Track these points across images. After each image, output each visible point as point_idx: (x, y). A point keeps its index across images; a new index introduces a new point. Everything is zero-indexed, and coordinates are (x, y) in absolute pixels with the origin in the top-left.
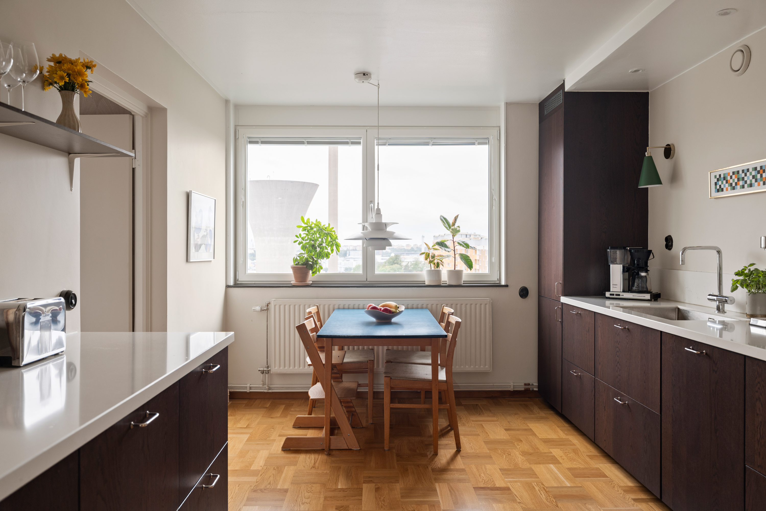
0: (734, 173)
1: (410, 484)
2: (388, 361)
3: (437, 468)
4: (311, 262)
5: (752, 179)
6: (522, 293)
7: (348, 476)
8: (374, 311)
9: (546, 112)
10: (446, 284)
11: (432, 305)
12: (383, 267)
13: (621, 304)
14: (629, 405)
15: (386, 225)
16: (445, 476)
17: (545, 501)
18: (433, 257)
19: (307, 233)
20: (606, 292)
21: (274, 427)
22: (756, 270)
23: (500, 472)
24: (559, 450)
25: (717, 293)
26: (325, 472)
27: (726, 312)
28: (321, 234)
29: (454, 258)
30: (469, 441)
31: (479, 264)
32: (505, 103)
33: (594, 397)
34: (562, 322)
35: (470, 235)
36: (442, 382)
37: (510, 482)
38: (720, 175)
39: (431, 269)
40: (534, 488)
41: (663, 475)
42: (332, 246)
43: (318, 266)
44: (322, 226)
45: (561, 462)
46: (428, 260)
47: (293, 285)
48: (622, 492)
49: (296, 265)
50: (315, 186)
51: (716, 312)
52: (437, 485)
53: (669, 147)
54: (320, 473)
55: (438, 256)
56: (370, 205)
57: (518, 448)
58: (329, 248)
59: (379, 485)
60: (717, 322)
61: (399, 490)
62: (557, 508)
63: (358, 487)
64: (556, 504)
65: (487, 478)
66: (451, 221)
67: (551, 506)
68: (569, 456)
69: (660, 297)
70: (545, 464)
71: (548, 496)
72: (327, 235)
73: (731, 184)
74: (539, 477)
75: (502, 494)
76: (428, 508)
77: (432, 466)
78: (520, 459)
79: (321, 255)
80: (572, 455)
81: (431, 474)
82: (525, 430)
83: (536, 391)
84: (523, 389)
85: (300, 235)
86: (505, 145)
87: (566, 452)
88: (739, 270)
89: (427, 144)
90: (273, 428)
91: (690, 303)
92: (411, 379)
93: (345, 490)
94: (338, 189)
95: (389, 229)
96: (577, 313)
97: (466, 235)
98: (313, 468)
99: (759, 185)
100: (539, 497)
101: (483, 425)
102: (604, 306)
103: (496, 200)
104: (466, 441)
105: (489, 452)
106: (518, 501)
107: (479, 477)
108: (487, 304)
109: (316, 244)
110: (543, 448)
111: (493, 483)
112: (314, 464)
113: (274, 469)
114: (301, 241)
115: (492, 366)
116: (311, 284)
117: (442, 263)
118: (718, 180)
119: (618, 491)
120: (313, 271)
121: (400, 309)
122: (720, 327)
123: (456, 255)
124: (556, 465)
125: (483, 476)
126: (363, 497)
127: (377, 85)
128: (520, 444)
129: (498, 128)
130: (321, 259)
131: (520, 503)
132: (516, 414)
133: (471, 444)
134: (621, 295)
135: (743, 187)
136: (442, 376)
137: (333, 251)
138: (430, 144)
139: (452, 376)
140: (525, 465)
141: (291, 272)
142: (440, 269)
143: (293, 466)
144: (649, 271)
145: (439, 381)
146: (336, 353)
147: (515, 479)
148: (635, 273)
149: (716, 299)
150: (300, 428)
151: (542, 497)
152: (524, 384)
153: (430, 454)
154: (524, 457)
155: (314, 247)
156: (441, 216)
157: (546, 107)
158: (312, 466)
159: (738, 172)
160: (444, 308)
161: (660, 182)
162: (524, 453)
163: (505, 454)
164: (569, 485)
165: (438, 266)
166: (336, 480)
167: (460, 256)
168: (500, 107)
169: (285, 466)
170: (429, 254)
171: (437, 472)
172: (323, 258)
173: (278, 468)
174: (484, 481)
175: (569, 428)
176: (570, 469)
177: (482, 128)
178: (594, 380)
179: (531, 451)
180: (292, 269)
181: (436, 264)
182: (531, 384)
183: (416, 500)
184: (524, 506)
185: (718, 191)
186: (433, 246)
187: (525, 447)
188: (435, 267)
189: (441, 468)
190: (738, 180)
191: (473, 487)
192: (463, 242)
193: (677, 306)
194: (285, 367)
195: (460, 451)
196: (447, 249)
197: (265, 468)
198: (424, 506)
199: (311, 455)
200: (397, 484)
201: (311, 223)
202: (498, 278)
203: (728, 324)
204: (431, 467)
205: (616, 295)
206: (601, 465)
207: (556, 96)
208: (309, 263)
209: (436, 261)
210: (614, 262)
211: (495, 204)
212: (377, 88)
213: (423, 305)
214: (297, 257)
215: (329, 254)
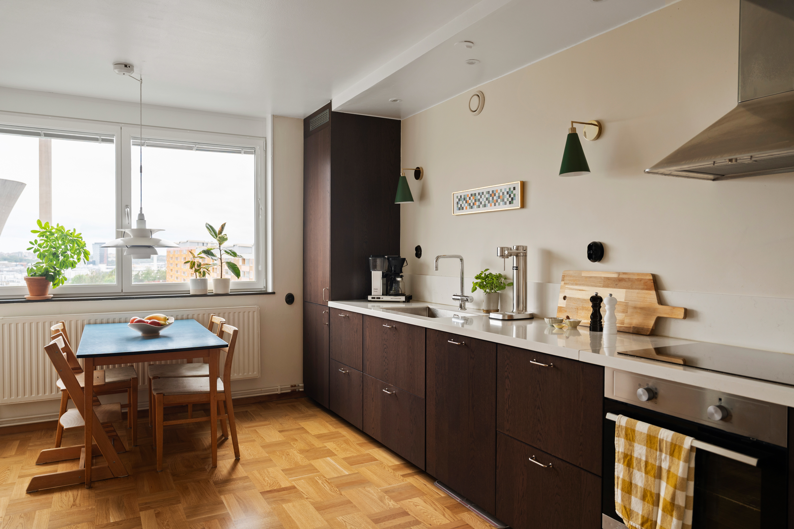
0: (472, 195)
1: (194, 501)
2: (155, 377)
3: (219, 480)
4: (53, 272)
5: (486, 200)
6: (289, 300)
7: (120, 506)
8: (140, 325)
9: (312, 128)
10: (213, 293)
11: (198, 315)
12: (109, 277)
13: (381, 306)
14: (396, 394)
15: (151, 231)
16: (229, 486)
17: (330, 492)
18: (199, 265)
19: (46, 239)
20: (368, 296)
21: (9, 468)
22: (490, 274)
23: (283, 473)
24: (332, 443)
25: (460, 294)
26: (90, 508)
27: (466, 309)
28: (65, 240)
29: (221, 267)
30: (247, 448)
31: (216, 273)
32: (271, 115)
33: (362, 391)
34: (329, 325)
35: (207, 243)
36: (221, 392)
37: (294, 480)
38: (461, 196)
39: (196, 278)
40: (318, 482)
41: (427, 450)
42: (79, 254)
43: (61, 277)
44: (66, 231)
45: (336, 453)
46: (194, 268)
47: (27, 299)
48: (392, 471)
49: (32, 276)
50: (21, 186)
51: (460, 309)
52: (223, 498)
53: (419, 169)
54: (84, 510)
55: (204, 265)
56: (126, 210)
57: (295, 447)
58: (75, 256)
59: (159, 510)
60: (460, 318)
61: (183, 510)
62: (342, 496)
63: (135, 517)
64: (340, 493)
65: (272, 481)
66: (217, 229)
67: (335, 495)
68: (341, 447)
69: (411, 299)
70: (322, 458)
71: (331, 487)
72: (74, 241)
73: (470, 204)
74: (320, 471)
75: (289, 494)
76: (218, 522)
77: (213, 479)
78: (299, 458)
79: (65, 265)
80: (344, 445)
81: (214, 488)
82: (298, 430)
83: (302, 391)
84: (290, 391)
85: (36, 241)
86: (272, 156)
87: (338, 444)
88: (477, 275)
89: (190, 148)
90: (9, 470)
91: (436, 303)
92: (187, 394)
93: (120, 523)
94: (51, 190)
95: (154, 236)
96: (346, 316)
97: (203, 243)
98: (74, 506)
99: (491, 206)
100: (324, 489)
101: (257, 430)
102: (367, 307)
103: (263, 209)
104: (243, 448)
105: (268, 455)
106: (306, 497)
107: (264, 482)
108: (255, 312)
109: (58, 252)
110: (317, 444)
111: (278, 485)
112: (74, 501)
113: (21, 517)
114: (37, 249)
115: (260, 372)
116: (52, 298)
117: (208, 271)
118: (459, 200)
119: (389, 470)
120: (55, 283)
121: (169, 321)
122: (462, 321)
123: (222, 264)
124: (333, 457)
125: (268, 480)
126: (143, 526)
127: (139, 79)
128: (296, 443)
129: (265, 139)
130: (64, 269)
131: (308, 498)
132: (286, 416)
133: (248, 451)
134: (381, 298)
135: (479, 207)
136: (220, 386)
137: (80, 259)
138: (194, 149)
139: (230, 385)
140: (305, 462)
141: (24, 284)
142: (206, 278)
143: (46, 508)
144: (403, 276)
145: (217, 392)
146: (97, 374)
147: (298, 477)
148: (393, 278)
149: (460, 299)
150: (46, 464)
151: (326, 489)
152: (290, 386)
153: (209, 467)
154: (302, 454)
155: (55, 255)
156: (207, 224)
157: (311, 124)
158: (72, 504)
159: (475, 194)
160: (213, 317)
161: (412, 200)
162: (302, 451)
163: (284, 455)
164: (347, 473)
165: (204, 275)
166: (106, 514)
167: (227, 265)
168: (266, 119)
169: (35, 511)
170: (194, 262)
171: (220, 485)
172: (67, 267)
173: (25, 514)
174: (269, 484)
175: (337, 422)
176: (345, 459)
177: (248, 137)
178: (362, 375)
179: (308, 448)
180: (26, 281)
181: (202, 273)
182: (297, 385)
183: (204, 517)
184: (312, 501)
185: (459, 209)
186: (198, 255)
187: (301, 445)
188: (201, 276)
189: (223, 479)
190: (475, 201)
191: (260, 492)
192: (230, 250)
193: (428, 306)
194: (18, 396)
195: (240, 459)
196: (213, 258)
197: (7, 518)
198: (213, 521)
199: (68, 492)
200: (179, 505)
201: (50, 227)
202: (265, 286)
203: (468, 318)
204: (213, 481)
205: (377, 299)
206: (370, 450)
207: (322, 114)
208: (50, 273)
209: (202, 270)
210: (375, 268)
211: (262, 213)
212: (139, 83)
213: (188, 316)
214: (32, 267)
215: (75, 263)
